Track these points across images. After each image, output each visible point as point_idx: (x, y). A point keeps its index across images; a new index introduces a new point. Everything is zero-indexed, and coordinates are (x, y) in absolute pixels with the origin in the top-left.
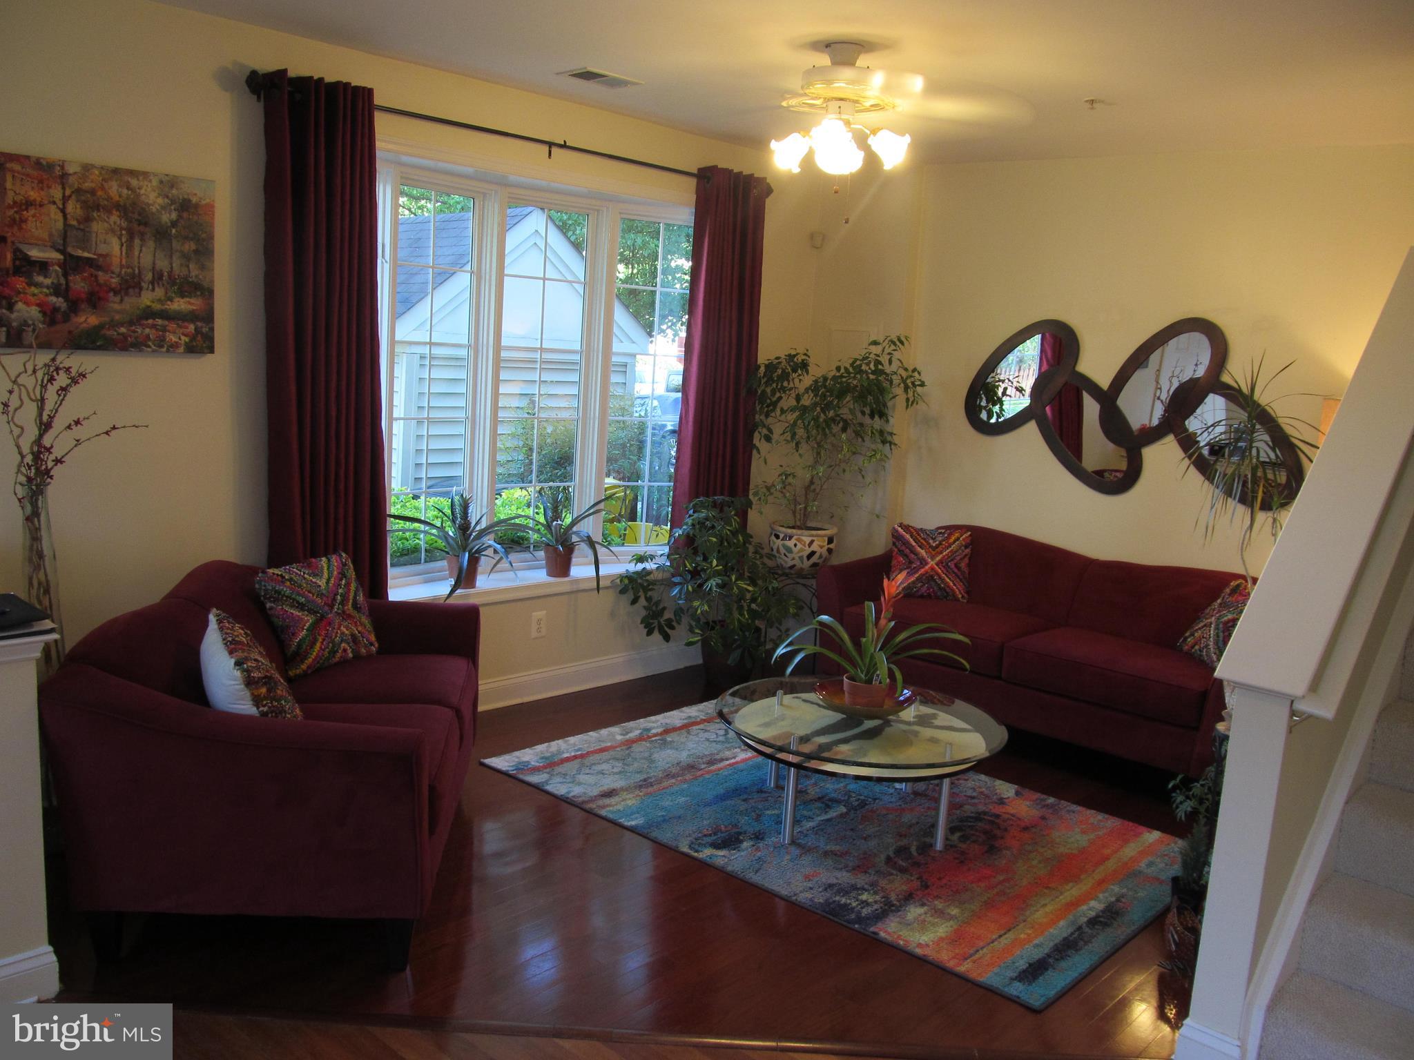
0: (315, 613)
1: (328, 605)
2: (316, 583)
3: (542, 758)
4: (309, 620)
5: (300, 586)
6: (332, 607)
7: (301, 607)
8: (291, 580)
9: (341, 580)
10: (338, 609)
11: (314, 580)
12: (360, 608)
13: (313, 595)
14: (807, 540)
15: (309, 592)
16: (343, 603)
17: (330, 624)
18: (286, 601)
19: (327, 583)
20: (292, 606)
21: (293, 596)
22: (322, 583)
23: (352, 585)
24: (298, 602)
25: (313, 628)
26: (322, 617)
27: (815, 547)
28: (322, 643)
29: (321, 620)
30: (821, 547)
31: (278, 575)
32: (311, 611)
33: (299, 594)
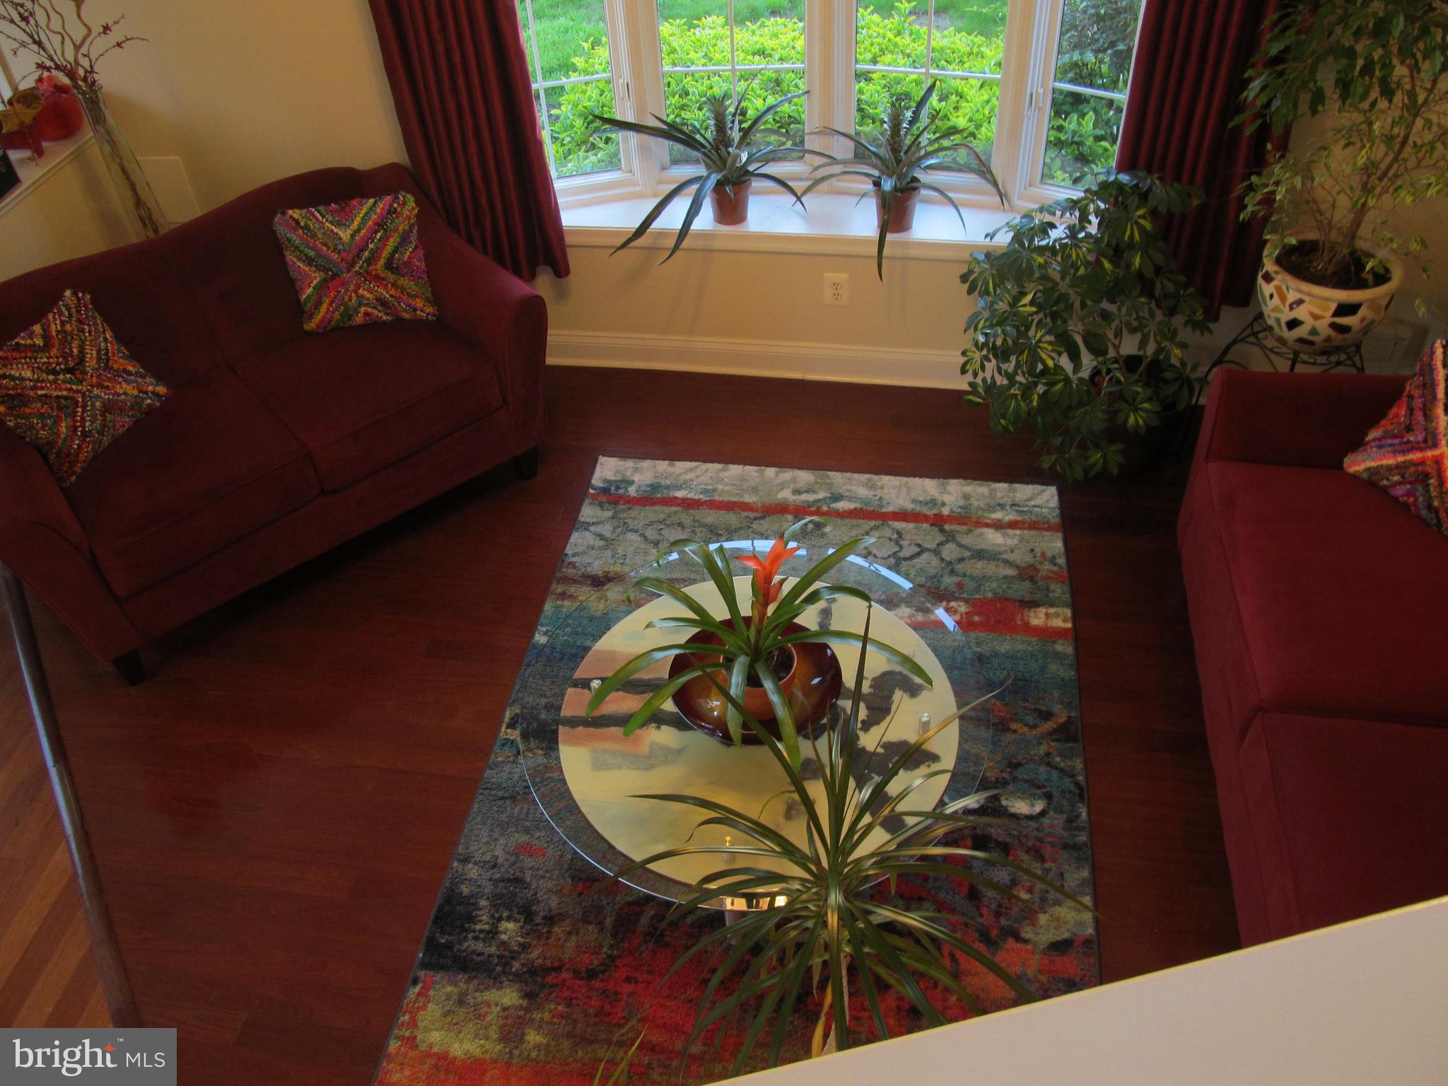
0: (325, 270)
1: (347, 262)
2: (337, 234)
4: (317, 278)
5: (314, 236)
6: (353, 264)
7: (309, 261)
8: (306, 227)
9: (376, 232)
10: (361, 267)
11: (335, 230)
12: (397, 268)
13: (329, 248)
14: (1292, 297)
15: (325, 244)
16: (372, 260)
17: (343, 284)
18: (294, 251)
19: (353, 236)
20: (300, 259)
21: (301, 248)
22: (345, 235)
23: (391, 240)
24: (306, 255)
25: (323, 287)
26: (335, 276)
27: (1301, 313)
28: (330, 304)
29: (332, 278)
30: (1316, 317)
31: (294, 219)
32: (319, 268)
33: (308, 246)
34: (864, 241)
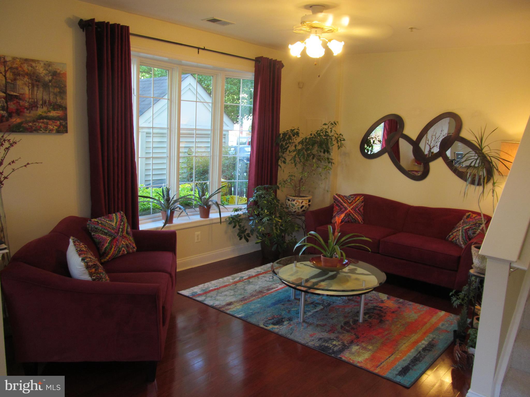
0: (111, 236)
1: (117, 233)
2: (111, 224)
3: (202, 290)
4: (109, 239)
5: (105, 226)
6: (118, 233)
7: (106, 234)
8: (101, 223)
9: (121, 222)
10: (120, 234)
11: (111, 223)
12: (129, 233)
13: (110, 229)
14: (301, 201)
15: (109, 228)
16: (122, 232)
17: (117, 240)
18: (100, 232)
19: (116, 224)
20: (102, 234)
21: (103, 230)
22: (114, 224)
23: (126, 224)
24: (104, 232)
25: (111, 241)
26: (114, 238)
27: (303, 204)
28: (115, 248)
29: (114, 239)
30: (306, 204)
31: (96, 221)
32: (110, 236)
33: (104, 229)
34: (217, 219)
